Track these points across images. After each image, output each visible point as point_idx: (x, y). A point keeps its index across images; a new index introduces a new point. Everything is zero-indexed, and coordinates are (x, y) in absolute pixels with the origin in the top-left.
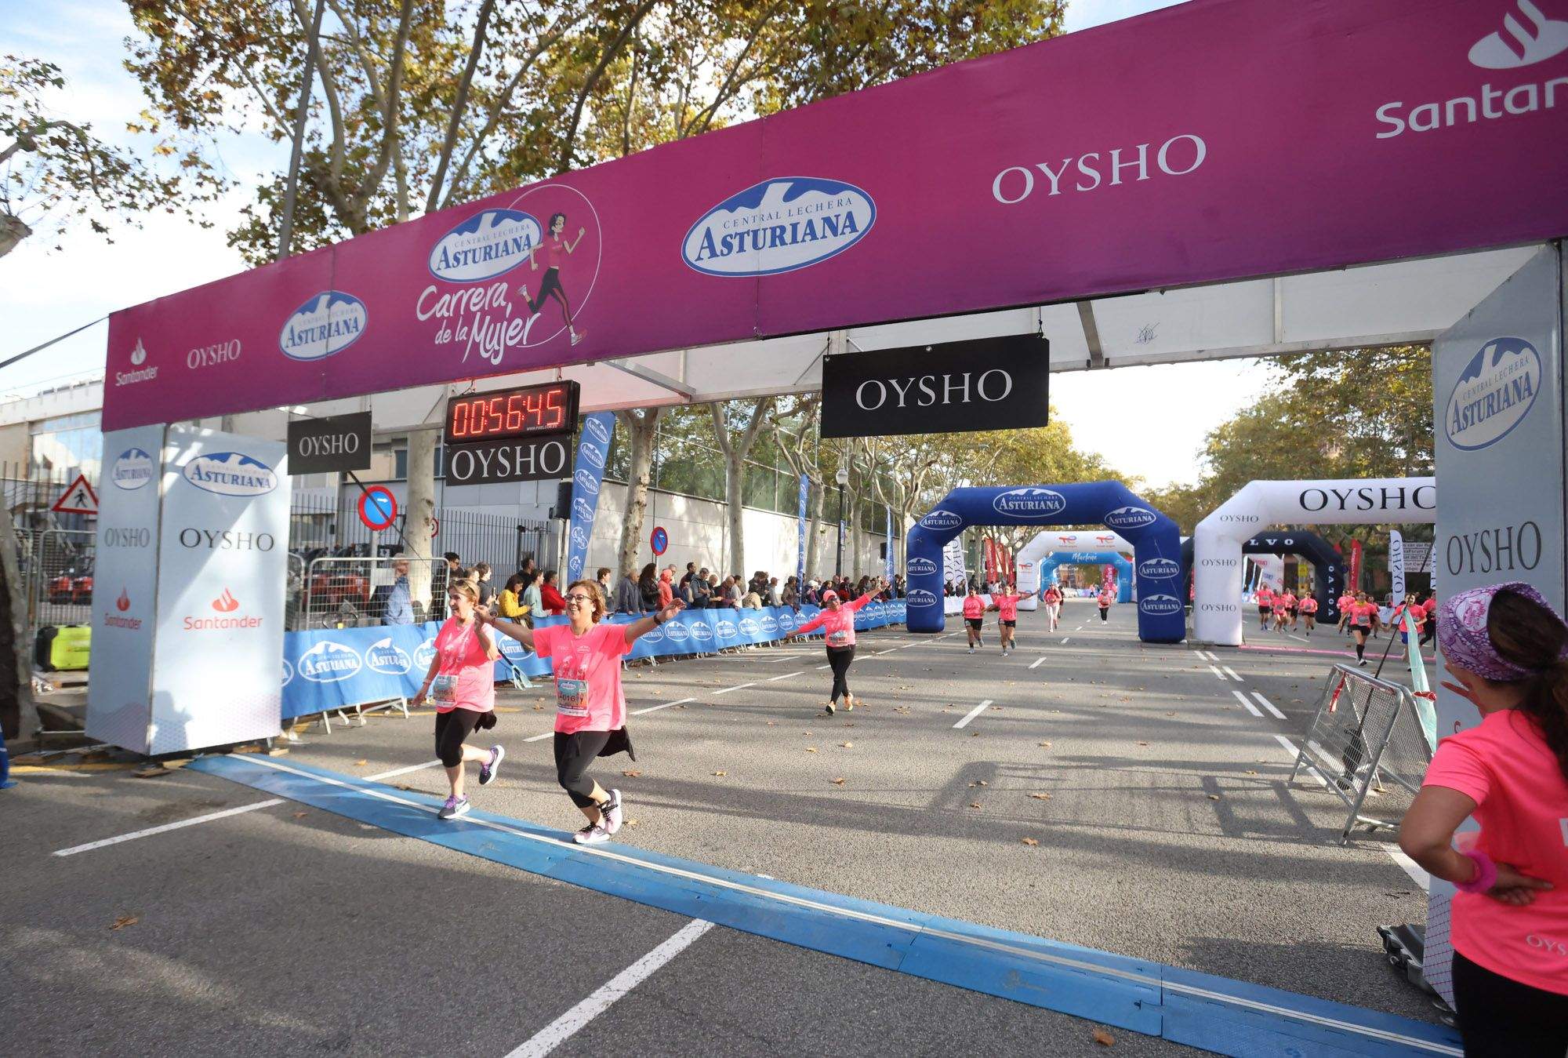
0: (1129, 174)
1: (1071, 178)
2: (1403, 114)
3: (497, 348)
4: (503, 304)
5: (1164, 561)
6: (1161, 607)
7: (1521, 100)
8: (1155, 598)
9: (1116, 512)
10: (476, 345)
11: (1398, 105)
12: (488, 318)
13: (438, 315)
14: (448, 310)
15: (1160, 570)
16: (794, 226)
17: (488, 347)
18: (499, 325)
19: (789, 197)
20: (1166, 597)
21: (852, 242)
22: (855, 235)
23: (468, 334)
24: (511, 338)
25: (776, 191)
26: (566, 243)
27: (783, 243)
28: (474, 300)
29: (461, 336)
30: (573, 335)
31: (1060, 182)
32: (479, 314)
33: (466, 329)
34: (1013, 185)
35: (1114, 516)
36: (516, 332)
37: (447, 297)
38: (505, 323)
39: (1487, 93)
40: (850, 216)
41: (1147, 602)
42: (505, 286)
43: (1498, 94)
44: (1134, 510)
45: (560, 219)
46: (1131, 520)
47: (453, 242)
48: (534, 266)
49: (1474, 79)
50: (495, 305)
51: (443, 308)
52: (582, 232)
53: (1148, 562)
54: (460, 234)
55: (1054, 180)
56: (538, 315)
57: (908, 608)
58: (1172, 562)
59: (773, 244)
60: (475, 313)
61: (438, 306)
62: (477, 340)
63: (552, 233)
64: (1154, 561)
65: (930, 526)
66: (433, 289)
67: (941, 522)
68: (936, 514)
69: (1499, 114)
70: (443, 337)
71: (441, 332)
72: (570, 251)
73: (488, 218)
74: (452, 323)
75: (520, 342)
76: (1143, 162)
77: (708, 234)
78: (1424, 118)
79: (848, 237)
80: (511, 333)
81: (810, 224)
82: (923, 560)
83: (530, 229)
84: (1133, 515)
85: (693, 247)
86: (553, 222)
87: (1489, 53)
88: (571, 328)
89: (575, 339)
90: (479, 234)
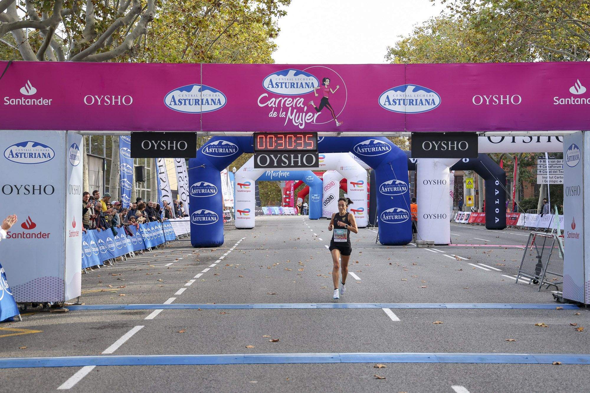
0: (505, 102)
1: (491, 101)
2: (558, 100)
3: (301, 122)
4: (302, 106)
5: (398, 182)
6: (396, 217)
7: (577, 101)
8: (391, 210)
9: (363, 143)
10: (290, 121)
11: (558, 97)
12: (295, 111)
13: (270, 106)
14: (275, 104)
15: (395, 189)
16: (416, 100)
17: (297, 121)
18: (301, 114)
19: (414, 91)
20: (399, 210)
21: (434, 108)
22: (435, 106)
23: (286, 115)
24: (308, 120)
25: (410, 88)
26: (331, 89)
27: (413, 104)
28: (287, 102)
29: (283, 115)
30: (337, 123)
31: (489, 101)
32: (290, 108)
33: (284, 113)
34: (478, 100)
35: (361, 147)
36: (311, 118)
37: (274, 99)
38: (304, 114)
39: (572, 99)
40: (433, 100)
41: (386, 214)
42: (302, 100)
43: (574, 99)
44: (376, 142)
45: (328, 80)
46: (373, 149)
47: (275, 78)
48: (316, 95)
49: (570, 95)
50: (298, 106)
51: (272, 103)
52: (338, 87)
53: (386, 183)
54: (278, 75)
55: (488, 101)
56: (320, 113)
57: (192, 226)
58: (403, 183)
59: (410, 104)
60: (288, 108)
61: (269, 102)
62: (291, 118)
63: (325, 85)
64: (390, 182)
65: (212, 153)
66: (266, 95)
67: (221, 150)
68: (216, 143)
69: (574, 104)
70: (273, 114)
71: (272, 112)
72: (333, 93)
73: (292, 72)
74: (277, 110)
75: (313, 121)
76: (508, 100)
77: (388, 97)
78: (562, 101)
79: (432, 106)
80: (307, 117)
81: (421, 100)
82: (206, 184)
83: (314, 81)
84: (375, 146)
85: (382, 100)
86: (324, 80)
87: (572, 90)
88: (336, 120)
89: (338, 124)
90: (286, 77)
